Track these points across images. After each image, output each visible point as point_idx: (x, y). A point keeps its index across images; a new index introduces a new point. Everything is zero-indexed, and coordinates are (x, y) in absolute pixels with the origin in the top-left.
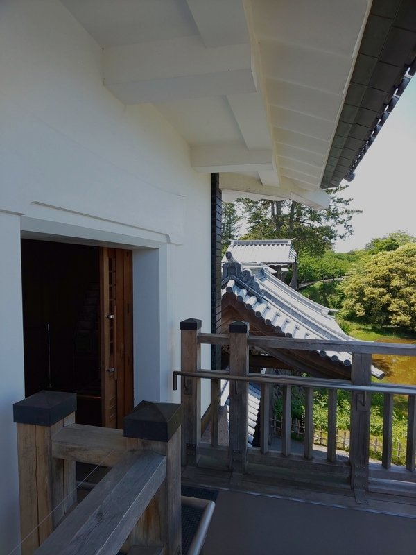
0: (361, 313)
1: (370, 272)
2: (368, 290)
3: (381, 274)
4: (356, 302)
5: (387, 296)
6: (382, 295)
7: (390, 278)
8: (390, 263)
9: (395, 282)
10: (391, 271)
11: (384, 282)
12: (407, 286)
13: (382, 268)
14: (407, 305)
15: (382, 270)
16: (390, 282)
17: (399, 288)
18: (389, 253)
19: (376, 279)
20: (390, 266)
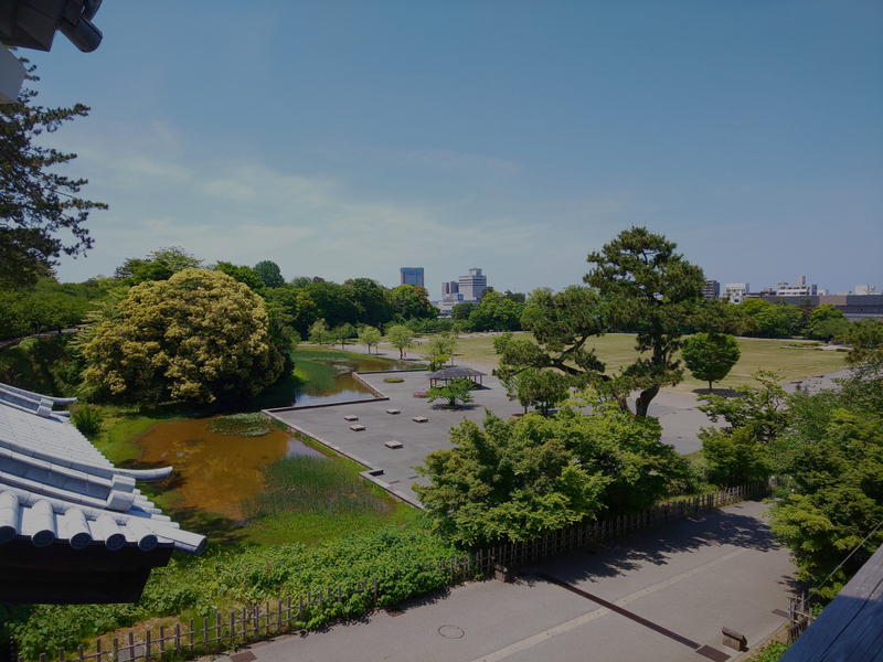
0: (120, 388)
1: (128, 316)
2: (128, 347)
3: (148, 318)
4: (107, 371)
5: (162, 353)
6: (151, 352)
7: (163, 324)
8: (162, 300)
9: (173, 331)
10: (163, 312)
11: (154, 332)
12: (190, 335)
13: (149, 309)
14: (192, 366)
15: (149, 312)
16: (165, 331)
17: (178, 339)
18: (158, 284)
19: (141, 328)
20: (162, 305)
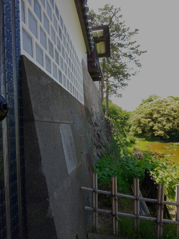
0: (140, 132)
1: (142, 112)
2: (143, 120)
3: (148, 112)
5: (152, 122)
6: (149, 122)
7: (152, 114)
8: (152, 107)
10: (152, 110)
11: (150, 116)
12: (160, 117)
14: (162, 126)
16: (153, 116)
17: (157, 118)
18: (150, 103)
19: (146, 115)
